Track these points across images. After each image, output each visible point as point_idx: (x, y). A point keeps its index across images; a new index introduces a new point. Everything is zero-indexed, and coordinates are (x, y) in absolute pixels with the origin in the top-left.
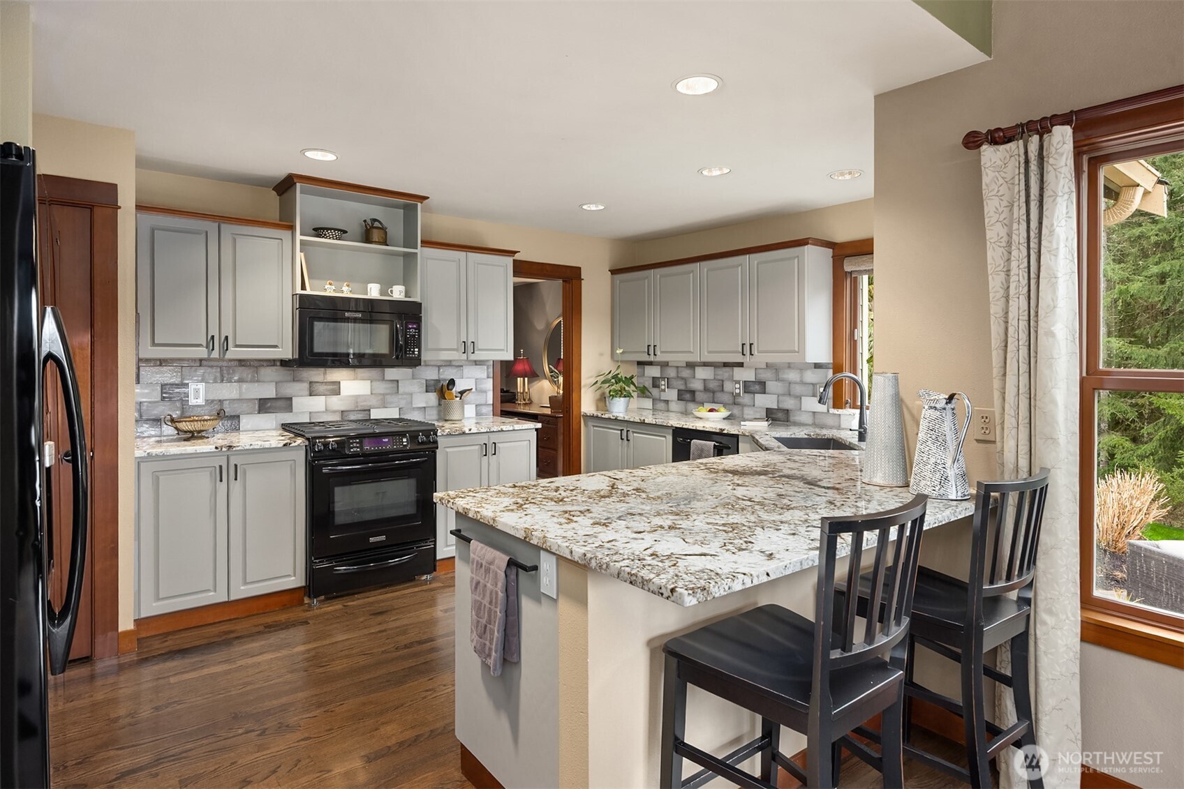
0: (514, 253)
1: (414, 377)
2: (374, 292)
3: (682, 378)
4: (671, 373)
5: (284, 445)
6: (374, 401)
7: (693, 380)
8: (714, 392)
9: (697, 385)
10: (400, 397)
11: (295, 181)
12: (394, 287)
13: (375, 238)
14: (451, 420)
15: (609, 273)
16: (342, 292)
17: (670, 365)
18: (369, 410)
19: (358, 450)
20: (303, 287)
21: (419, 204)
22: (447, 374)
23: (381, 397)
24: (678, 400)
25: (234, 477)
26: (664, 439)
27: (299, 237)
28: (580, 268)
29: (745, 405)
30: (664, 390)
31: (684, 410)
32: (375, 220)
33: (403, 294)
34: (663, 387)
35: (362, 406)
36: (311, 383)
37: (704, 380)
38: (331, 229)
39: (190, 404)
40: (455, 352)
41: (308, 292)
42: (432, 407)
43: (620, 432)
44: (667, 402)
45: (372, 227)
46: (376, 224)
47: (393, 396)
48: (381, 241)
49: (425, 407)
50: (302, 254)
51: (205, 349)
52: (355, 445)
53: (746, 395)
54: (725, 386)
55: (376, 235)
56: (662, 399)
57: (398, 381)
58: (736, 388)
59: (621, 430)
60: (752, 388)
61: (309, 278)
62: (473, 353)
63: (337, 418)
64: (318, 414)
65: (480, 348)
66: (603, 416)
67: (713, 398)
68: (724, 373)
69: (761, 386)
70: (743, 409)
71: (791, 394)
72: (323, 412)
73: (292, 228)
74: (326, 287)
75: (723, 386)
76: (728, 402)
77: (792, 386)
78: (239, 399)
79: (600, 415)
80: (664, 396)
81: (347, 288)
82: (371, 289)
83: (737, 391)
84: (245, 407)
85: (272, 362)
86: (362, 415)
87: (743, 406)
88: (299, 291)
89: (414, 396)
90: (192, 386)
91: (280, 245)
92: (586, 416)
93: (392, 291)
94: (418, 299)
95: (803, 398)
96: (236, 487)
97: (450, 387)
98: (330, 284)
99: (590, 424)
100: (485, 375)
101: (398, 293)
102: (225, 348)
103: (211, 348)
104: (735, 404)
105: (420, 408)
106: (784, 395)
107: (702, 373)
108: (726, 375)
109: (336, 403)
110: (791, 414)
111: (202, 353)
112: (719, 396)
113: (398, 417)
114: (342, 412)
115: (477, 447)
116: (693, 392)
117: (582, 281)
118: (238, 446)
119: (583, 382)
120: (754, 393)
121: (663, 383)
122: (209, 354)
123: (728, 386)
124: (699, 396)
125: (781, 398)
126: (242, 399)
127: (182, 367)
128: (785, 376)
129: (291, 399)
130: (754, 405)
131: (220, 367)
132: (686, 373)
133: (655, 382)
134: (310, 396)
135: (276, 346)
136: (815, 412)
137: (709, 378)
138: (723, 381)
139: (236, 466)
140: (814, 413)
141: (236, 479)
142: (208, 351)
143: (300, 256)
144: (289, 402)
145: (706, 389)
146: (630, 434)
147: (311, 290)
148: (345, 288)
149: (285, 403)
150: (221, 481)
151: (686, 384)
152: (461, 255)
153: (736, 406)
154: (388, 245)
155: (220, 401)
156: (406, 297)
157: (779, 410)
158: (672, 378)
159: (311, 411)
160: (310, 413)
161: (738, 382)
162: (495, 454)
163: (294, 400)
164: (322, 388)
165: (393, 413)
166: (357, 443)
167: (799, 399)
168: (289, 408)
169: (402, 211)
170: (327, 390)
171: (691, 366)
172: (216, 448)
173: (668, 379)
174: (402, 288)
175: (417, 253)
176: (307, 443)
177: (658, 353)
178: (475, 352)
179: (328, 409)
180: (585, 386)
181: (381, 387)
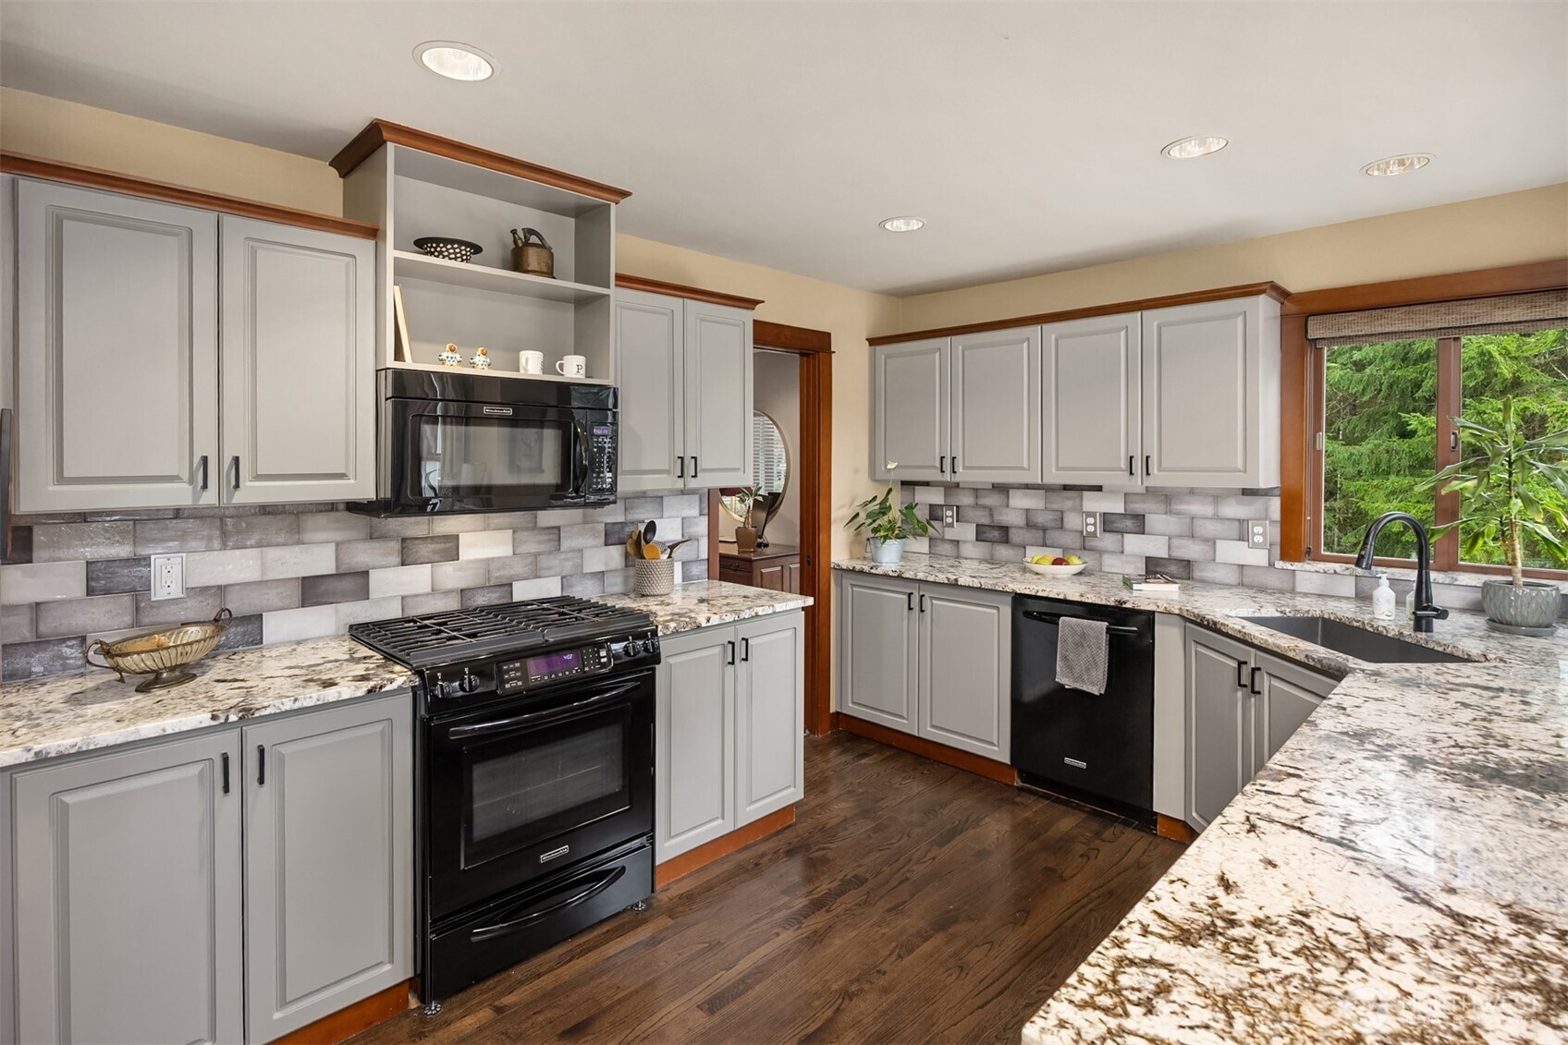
0: (751, 303)
1: (585, 521)
2: (531, 365)
3: (984, 507)
4: (966, 500)
5: (369, 691)
6: (519, 568)
7: (1005, 510)
8: (1045, 530)
9: (1012, 517)
10: (562, 556)
11: (385, 135)
12: (565, 357)
13: (533, 265)
14: (654, 596)
15: (867, 343)
16: (473, 365)
17: (961, 486)
18: (511, 585)
19: (520, 683)
20: (399, 355)
21: (613, 205)
22: (644, 514)
23: (531, 559)
24: (977, 540)
25: (257, 775)
26: (995, 611)
27: (391, 253)
28: (830, 334)
29: (1106, 552)
30: (951, 525)
31: (988, 557)
32: (532, 232)
33: (583, 371)
34: (949, 520)
35: (497, 577)
36: (404, 540)
37: (1027, 510)
38: (452, 242)
39: (153, 599)
40: (665, 476)
41: (408, 364)
42: (615, 570)
43: (905, 597)
44: (956, 543)
45: (527, 244)
46: (534, 239)
47: (551, 557)
48: (545, 270)
49: (603, 572)
50: (397, 288)
51: (186, 486)
52: (512, 674)
53: (1107, 535)
54: (1065, 520)
55: (533, 258)
56: (946, 537)
57: (558, 528)
58: (1087, 525)
59: (910, 595)
60: (1119, 525)
61: (411, 339)
62: (695, 476)
63: (451, 604)
64: (418, 599)
65: (703, 467)
66: (872, 571)
67: (1044, 538)
68: (1065, 502)
69: (1139, 524)
70: (1101, 556)
71: (1195, 536)
72: (428, 594)
73: (374, 233)
74: (444, 356)
75: (1062, 520)
76: (1072, 546)
77: (1198, 522)
78: (261, 582)
79: (866, 569)
80: (950, 534)
81: (483, 358)
82: (527, 359)
83: (1091, 529)
84: (272, 596)
85: (331, 507)
86: (498, 595)
87: (1101, 552)
88: (391, 362)
89: (587, 554)
90: (158, 561)
91: (352, 267)
92: (839, 569)
93: (561, 366)
94: (609, 382)
95: (1218, 542)
96: (261, 800)
97: (649, 537)
98: (452, 351)
99: (847, 582)
100: (695, 512)
101: (573, 369)
102: (233, 483)
103: (200, 483)
104: (1084, 548)
105: (594, 574)
106: (1180, 536)
107: (1020, 501)
108: (1069, 504)
109: (451, 575)
110: (1195, 568)
111: (179, 495)
112: (1054, 536)
113: (559, 595)
114: (462, 590)
115: (717, 650)
116: (1005, 530)
117: (833, 355)
118: (265, 707)
119: (835, 514)
120: (1122, 532)
121: (949, 513)
122: (196, 496)
123: (1072, 521)
124: (1015, 536)
125: (1175, 541)
126: (267, 581)
127: (135, 520)
128: (1182, 507)
129: (365, 574)
130: (1123, 552)
131: (221, 519)
132: (992, 500)
133: (935, 513)
134: (403, 565)
135: (342, 476)
136: (1243, 566)
137: (1034, 508)
138: (1062, 512)
139: (262, 751)
140: (1241, 567)
141: (261, 781)
142: (194, 490)
143: (392, 292)
144: (360, 581)
145: (1030, 525)
146: (927, 602)
147: (414, 361)
148: (479, 359)
149: (356, 582)
150: (226, 789)
151: (992, 516)
152: (674, 303)
153: (1086, 552)
154: (554, 278)
155: (220, 587)
156: (586, 377)
157: (1170, 560)
158: (966, 506)
159: (404, 594)
160: (403, 598)
161: (1092, 514)
162: (746, 659)
163: (374, 575)
164: (425, 550)
165: (549, 587)
166: (516, 670)
167: (1211, 543)
168: (364, 593)
169: (573, 220)
170: (434, 552)
171: (1002, 489)
172: (214, 718)
173: (957, 507)
174: (581, 360)
175: (608, 296)
176: (417, 681)
177: (959, 468)
178: (698, 475)
179: (436, 587)
180: (835, 521)
181: (532, 545)
